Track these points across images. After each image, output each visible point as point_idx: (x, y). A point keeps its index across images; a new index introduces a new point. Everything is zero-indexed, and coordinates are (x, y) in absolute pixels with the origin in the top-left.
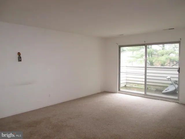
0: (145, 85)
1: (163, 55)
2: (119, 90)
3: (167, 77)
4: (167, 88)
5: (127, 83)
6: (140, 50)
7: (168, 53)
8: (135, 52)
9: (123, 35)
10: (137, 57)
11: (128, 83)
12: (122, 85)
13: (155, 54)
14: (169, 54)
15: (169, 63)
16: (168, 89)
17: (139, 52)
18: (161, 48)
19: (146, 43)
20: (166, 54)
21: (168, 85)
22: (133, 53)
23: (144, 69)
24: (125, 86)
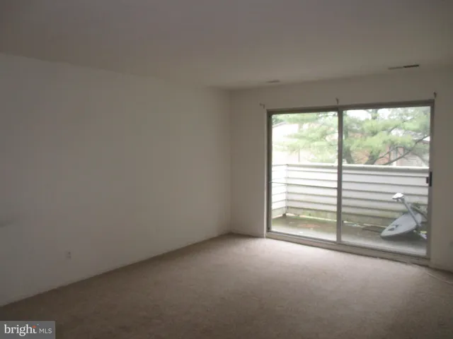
0: (339, 213)
1: (374, 133)
2: (269, 229)
3: (394, 194)
4: (395, 222)
5: (289, 209)
6: (319, 120)
7: (387, 129)
8: (306, 126)
9: (277, 81)
10: (311, 138)
11: (292, 208)
12: (275, 215)
13: (355, 131)
14: (390, 131)
15: (389, 153)
16: (397, 226)
17: (315, 126)
18: (370, 117)
19: (341, 103)
20: (384, 129)
21: (396, 215)
22: (300, 127)
23: (336, 171)
24: (284, 215)
